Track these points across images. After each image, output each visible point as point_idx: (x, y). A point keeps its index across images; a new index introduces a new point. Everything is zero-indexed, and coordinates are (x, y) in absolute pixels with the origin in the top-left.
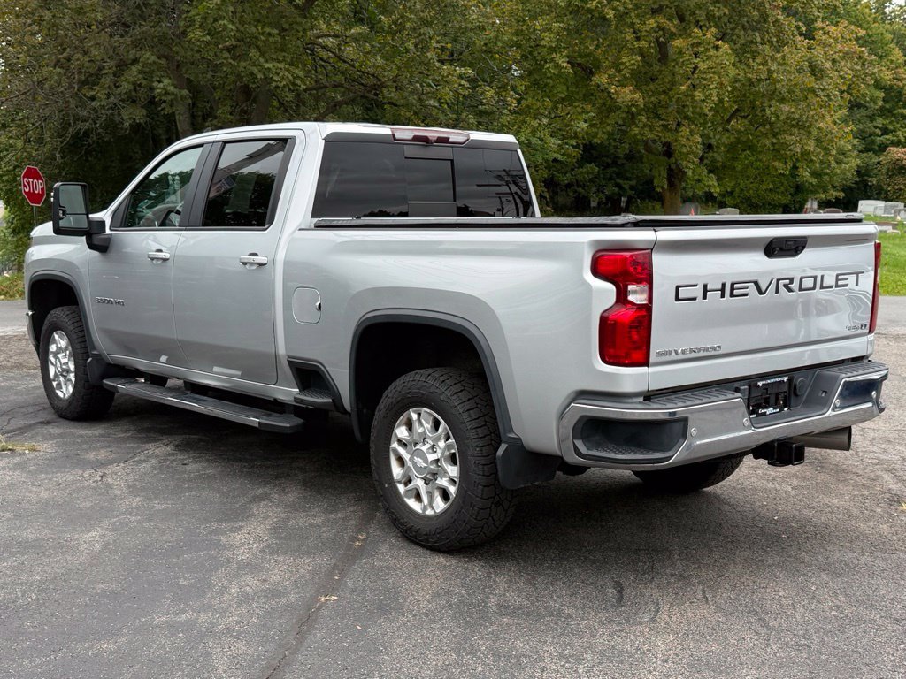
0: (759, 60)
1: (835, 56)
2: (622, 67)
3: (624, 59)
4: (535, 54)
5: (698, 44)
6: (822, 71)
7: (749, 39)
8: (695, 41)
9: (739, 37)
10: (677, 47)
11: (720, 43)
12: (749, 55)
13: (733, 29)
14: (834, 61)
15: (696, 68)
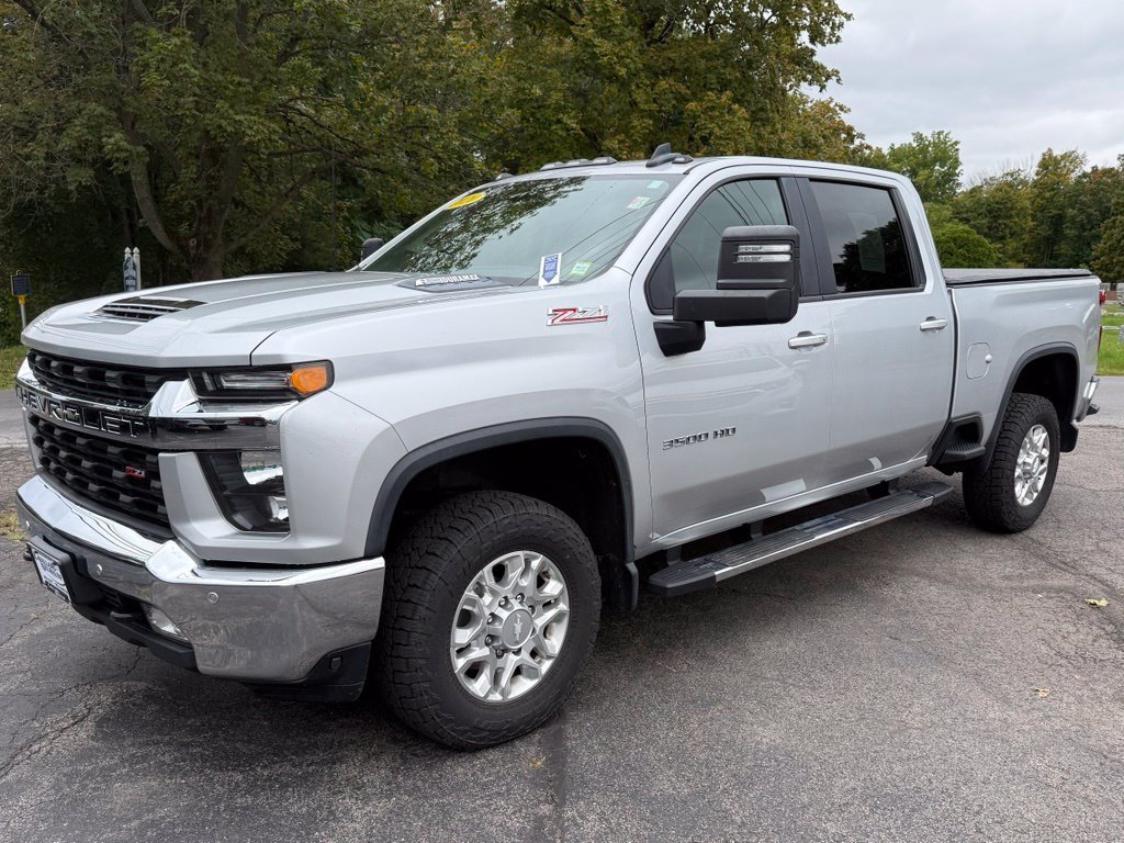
0: (769, 129)
1: (827, 133)
2: (632, 131)
3: (635, 123)
4: (538, 115)
5: (712, 109)
6: (815, 146)
7: (760, 105)
8: (709, 104)
9: (749, 104)
10: (692, 110)
11: (736, 106)
12: (759, 123)
13: (743, 95)
14: (824, 137)
15: (710, 134)
